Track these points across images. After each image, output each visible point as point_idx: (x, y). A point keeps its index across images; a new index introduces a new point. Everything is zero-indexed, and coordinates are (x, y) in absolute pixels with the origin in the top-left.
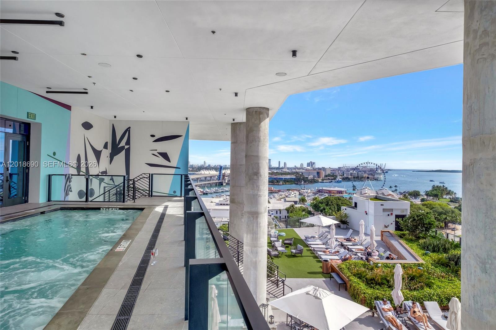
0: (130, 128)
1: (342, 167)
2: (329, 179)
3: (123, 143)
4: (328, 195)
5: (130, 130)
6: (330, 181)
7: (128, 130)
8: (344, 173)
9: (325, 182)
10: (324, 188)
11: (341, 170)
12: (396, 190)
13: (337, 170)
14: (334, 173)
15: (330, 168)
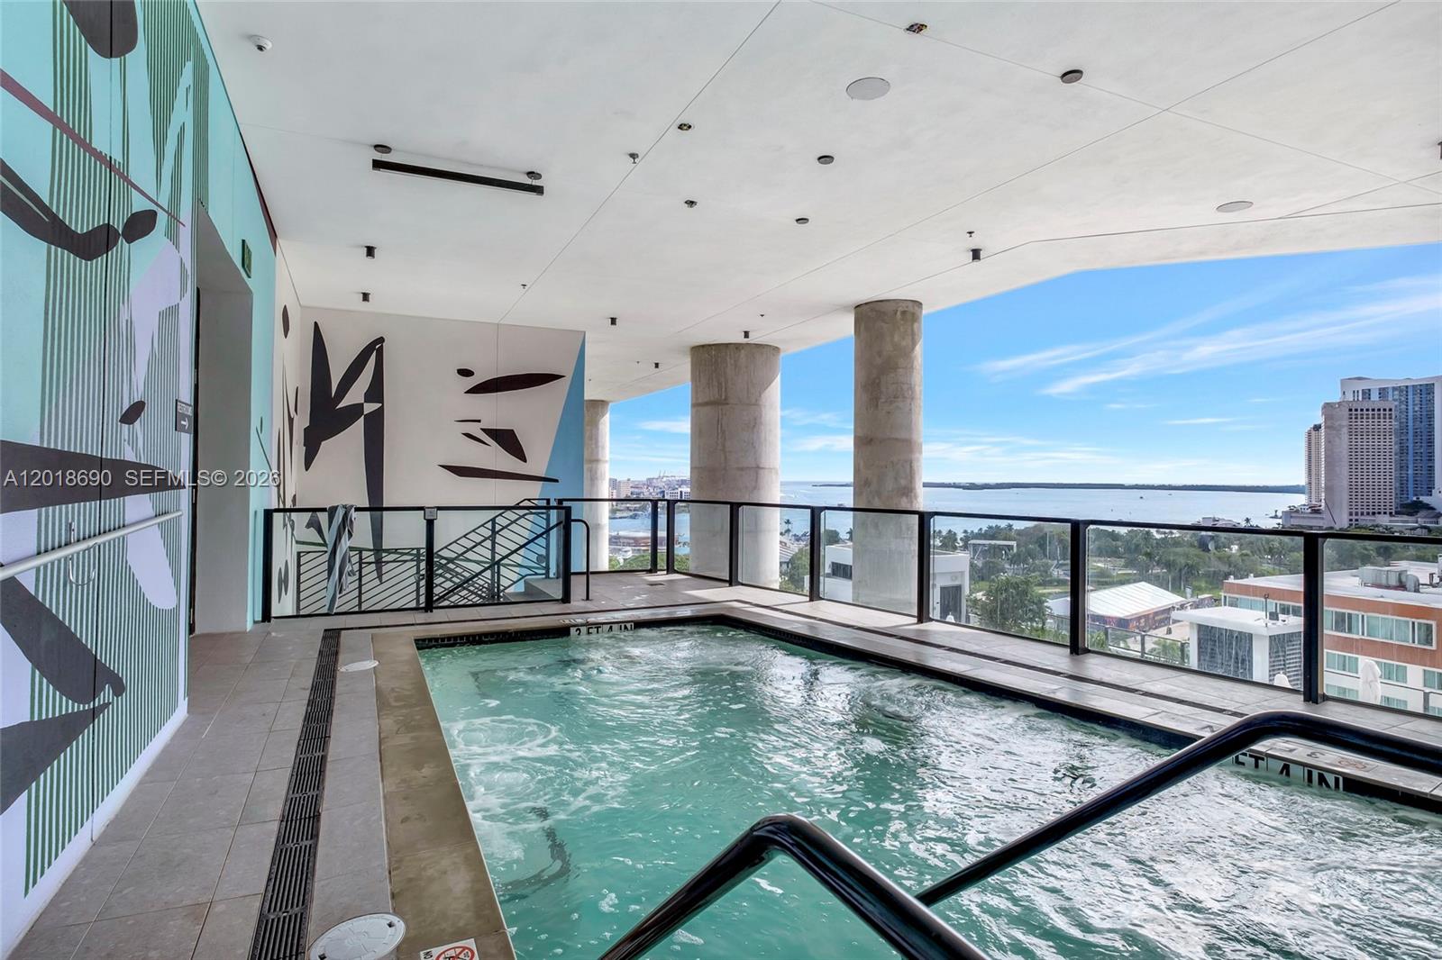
0: (381, 340)
1: (656, 477)
2: (628, 509)
3: (355, 395)
4: (634, 550)
5: (381, 347)
6: (631, 514)
7: (375, 347)
8: (664, 492)
9: (620, 518)
10: (622, 533)
11: (653, 484)
12: (788, 531)
13: (644, 484)
14: (639, 494)
15: (629, 480)
